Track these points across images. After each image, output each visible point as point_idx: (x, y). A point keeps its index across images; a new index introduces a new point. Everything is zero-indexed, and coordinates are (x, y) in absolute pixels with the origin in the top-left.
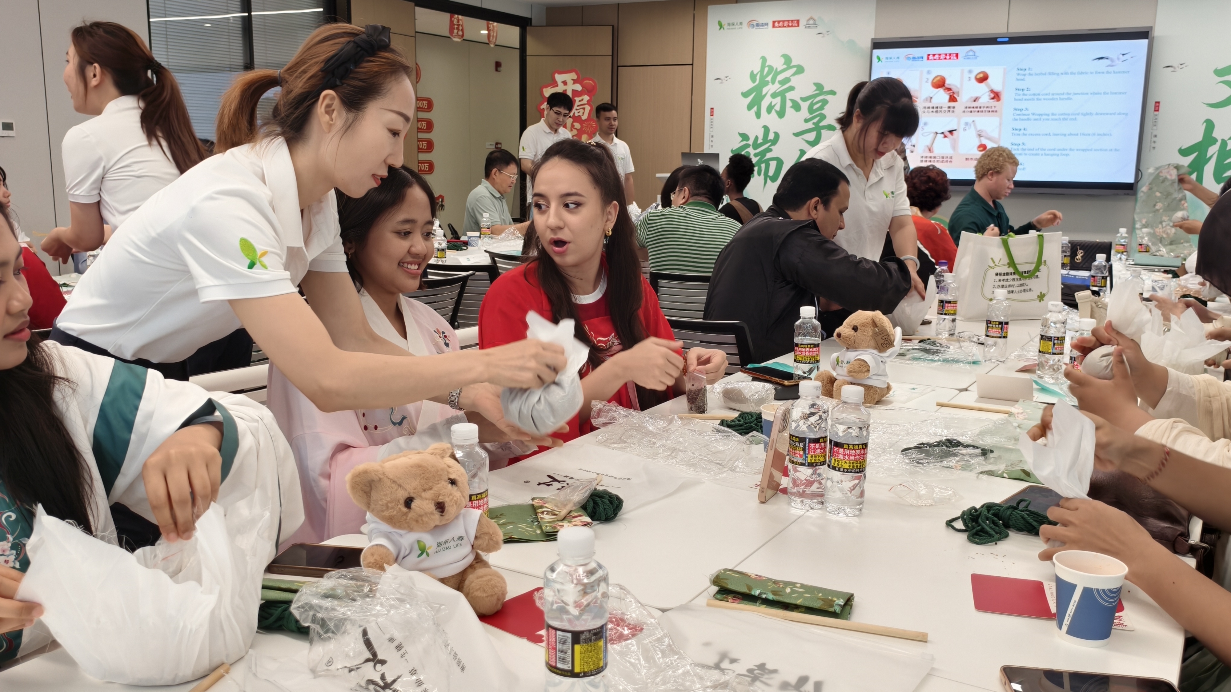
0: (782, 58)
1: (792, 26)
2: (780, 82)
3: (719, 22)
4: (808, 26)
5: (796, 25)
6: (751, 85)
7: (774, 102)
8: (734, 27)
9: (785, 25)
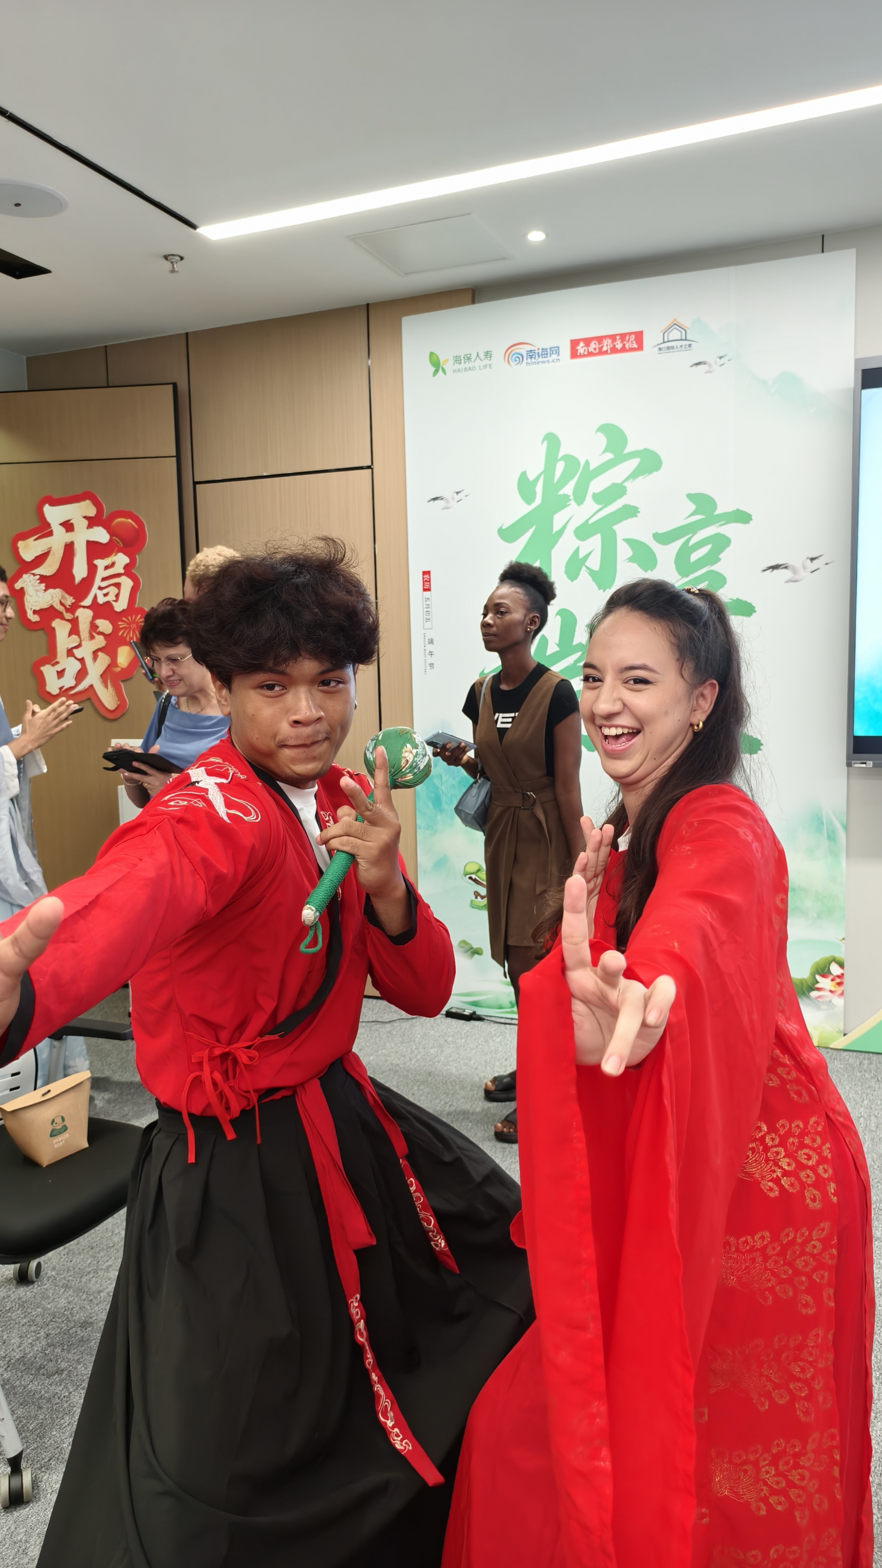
0: (600, 434)
1: (624, 350)
2: (596, 497)
3: (432, 354)
4: (666, 347)
5: (635, 346)
6: (526, 509)
7: (585, 547)
8: (471, 365)
9: (605, 349)
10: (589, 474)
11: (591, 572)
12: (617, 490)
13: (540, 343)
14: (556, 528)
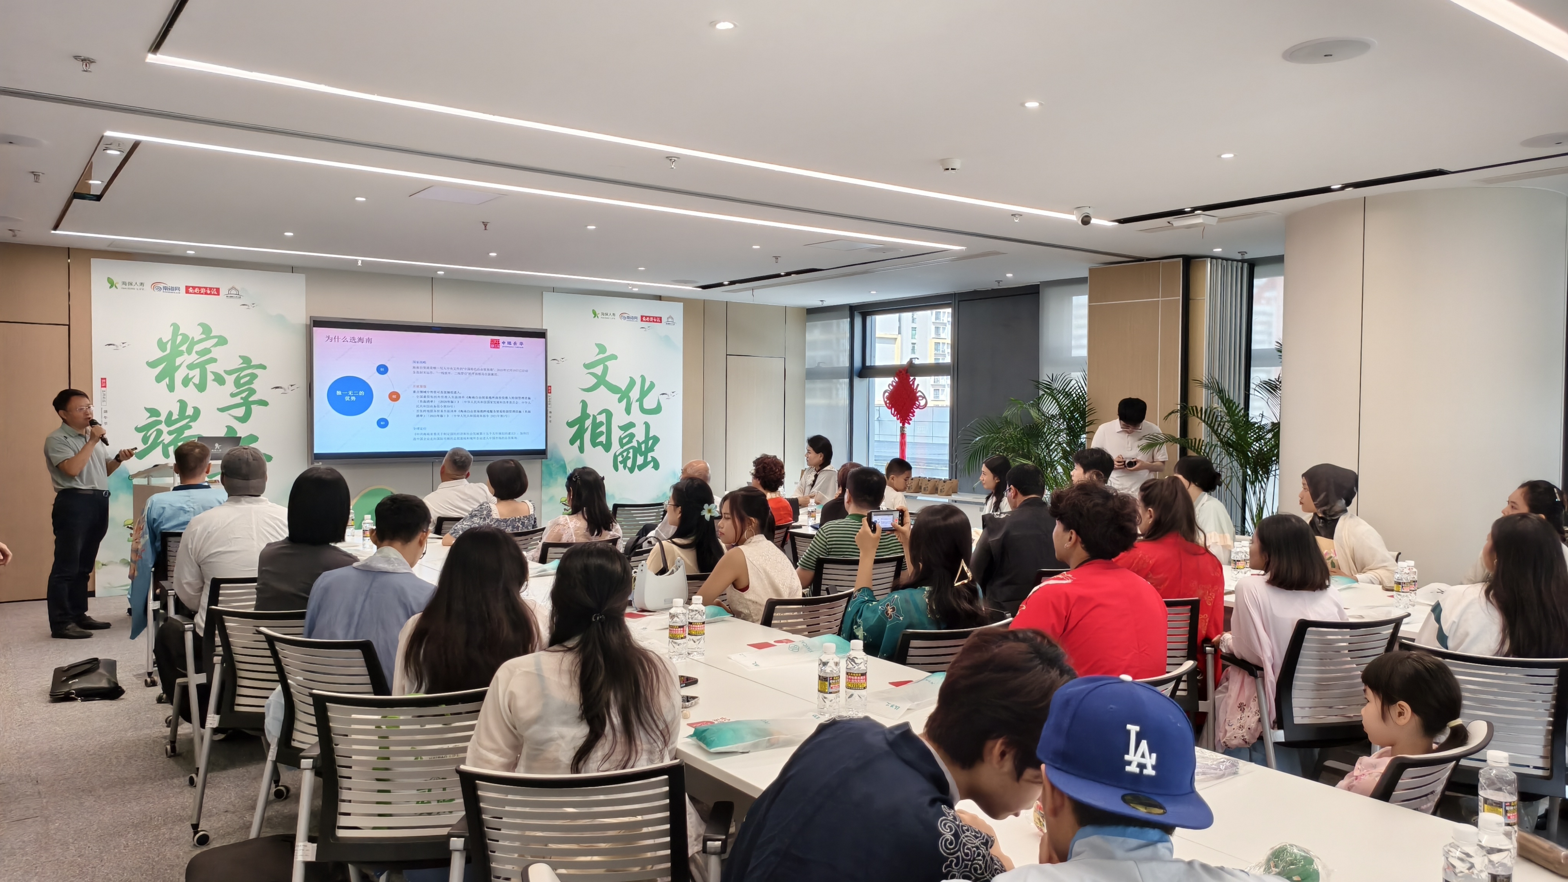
0: (199, 327)
1: (210, 294)
2: (197, 353)
3: (108, 278)
4: (229, 296)
5: (216, 293)
6: (160, 354)
7: (192, 373)
8: (132, 287)
9: (202, 292)
10: (193, 343)
11: (194, 384)
12: (207, 351)
13: (170, 284)
14: (177, 364)
